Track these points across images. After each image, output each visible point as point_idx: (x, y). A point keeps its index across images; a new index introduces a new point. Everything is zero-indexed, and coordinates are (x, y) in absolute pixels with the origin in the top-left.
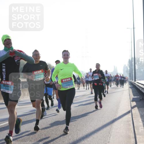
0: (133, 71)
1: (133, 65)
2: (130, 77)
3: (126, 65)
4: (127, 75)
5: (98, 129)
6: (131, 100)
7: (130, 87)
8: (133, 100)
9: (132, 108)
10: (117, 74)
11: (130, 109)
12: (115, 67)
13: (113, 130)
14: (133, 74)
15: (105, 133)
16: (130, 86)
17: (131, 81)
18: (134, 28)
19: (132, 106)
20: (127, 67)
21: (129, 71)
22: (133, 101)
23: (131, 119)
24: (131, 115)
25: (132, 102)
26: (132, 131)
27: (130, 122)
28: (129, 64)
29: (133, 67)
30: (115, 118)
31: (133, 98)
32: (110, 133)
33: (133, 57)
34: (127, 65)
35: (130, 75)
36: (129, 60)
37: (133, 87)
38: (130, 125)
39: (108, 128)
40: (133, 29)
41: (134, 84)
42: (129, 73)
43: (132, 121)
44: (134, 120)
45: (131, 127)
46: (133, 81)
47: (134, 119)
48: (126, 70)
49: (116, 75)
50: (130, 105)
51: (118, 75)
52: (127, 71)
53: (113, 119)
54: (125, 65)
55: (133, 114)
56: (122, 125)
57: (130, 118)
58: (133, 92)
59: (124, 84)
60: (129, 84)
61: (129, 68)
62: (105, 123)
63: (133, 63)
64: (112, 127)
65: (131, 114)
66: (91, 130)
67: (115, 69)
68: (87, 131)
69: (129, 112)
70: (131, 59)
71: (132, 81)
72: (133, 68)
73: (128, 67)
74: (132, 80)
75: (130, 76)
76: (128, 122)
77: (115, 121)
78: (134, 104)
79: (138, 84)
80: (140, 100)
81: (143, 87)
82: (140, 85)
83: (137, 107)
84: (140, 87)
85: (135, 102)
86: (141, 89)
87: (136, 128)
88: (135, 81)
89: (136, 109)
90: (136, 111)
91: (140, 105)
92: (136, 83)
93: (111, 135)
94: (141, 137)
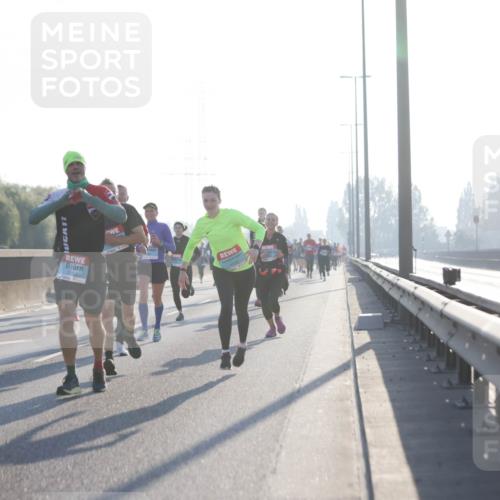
0: (362, 226)
1: (362, 202)
2: (349, 244)
3: (337, 204)
4: (339, 240)
5: (236, 425)
6: (353, 326)
7: (350, 281)
8: (361, 325)
9: (357, 352)
10: (309, 236)
11: (349, 356)
12: (298, 210)
13: (289, 430)
14: (362, 234)
15: (260, 439)
16: (349, 276)
17: (355, 258)
18: (364, 77)
19: (356, 347)
20: (341, 210)
21: (347, 222)
22: (359, 328)
23: (353, 389)
24: (352, 377)
25: (355, 333)
26: (355, 434)
27: (349, 402)
28: (348, 202)
29: (362, 211)
30: (297, 386)
31: (360, 318)
32: (278, 441)
34: (340, 205)
35: (352, 236)
36: (349, 185)
37: (360, 281)
38: (347, 412)
39: (272, 421)
40: (362, 80)
41: (363, 268)
42: (347, 230)
43: (354, 399)
44: (362, 396)
45: (352, 419)
46: (361, 260)
47: (361, 390)
48: (337, 219)
50: (350, 340)
52: (340, 225)
53: (288, 390)
54: (334, 204)
55: (359, 375)
56: (320, 411)
57: (348, 387)
58: (360, 297)
60: (348, 271)
61: (347, 216)
62: (261, 405)
63: (362, 196)
64: (286, 418)
65: (350, 372)
66: (214, 428)
68: (200, 431)
69: (344, 368)
70: (355, 183)
71: (358, 260)
72: (360, 215)
73: (344, 210)
74: (358, 257)
75: (351, 241)
76: (342, 400)
77: (297, 397)
78: (364, 337)
79: (378, 270)
80: (386, 324)
81: (395, 281)
82: (384, 273)
83: (374, 349)
84: (385, 280)
85: (366, 332)
86: (386, 287)
87: (370, 422)
88: (368, 258)
89: (370, 354)
90: (369, 364)
91: (384, 343)
92: (370, 265)
93: (281, 446)
94: (385, 452)
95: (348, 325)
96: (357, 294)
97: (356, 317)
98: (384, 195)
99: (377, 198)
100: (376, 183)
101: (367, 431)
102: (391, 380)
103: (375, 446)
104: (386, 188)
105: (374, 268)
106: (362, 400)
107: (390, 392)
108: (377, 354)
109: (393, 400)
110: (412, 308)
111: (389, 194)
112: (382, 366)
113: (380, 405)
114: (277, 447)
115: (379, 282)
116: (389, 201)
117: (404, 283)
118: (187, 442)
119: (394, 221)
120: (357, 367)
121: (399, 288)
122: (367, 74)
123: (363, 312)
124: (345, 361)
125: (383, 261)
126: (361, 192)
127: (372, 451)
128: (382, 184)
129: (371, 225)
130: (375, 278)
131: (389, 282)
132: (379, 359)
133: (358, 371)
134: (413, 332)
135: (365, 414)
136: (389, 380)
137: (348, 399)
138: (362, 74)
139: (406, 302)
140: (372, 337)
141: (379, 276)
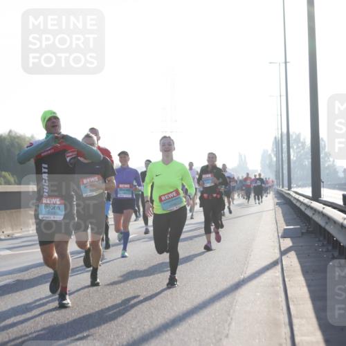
0: (285, 166)
1: (285, 150)
3: (267, 151)
4: (269, 176)
5: (200, 304)
6: (280, 235)
7: (277, 204)
8: (286, 234)
9: (283, 253)
10: (248, 174)
11: (278, 256)
12: (240, 156)
13: (237, 307)
14: (285, 172)
15: (217, 314)
16: (277, 201)
17: (281, 188)
18: (286, 63)
19: (282, 249)
20: (270, 155)
21: (274, 164)
22: (284, 236)
23: (281, 279)
24: (280, 270)
25: (281, 240)
26: (282, 310)
27: (278, 288)
28: (275, 149)
29: (285, 155)
30: (242, 277)
31: (285, 229)
32: (229, 315)
33: (285, 131)
34: (270, 152)
35: (278, 173)
36: (276, 138)
37: (284, 204)
38: (277, 294)
39: (225, 301)
40: (284, 65)
41: (286, 195)
42: (275, 169)
43: (281, 286)
44: (287, 283)
45: (280, 299)
46: (285, 189)
47: (286, 279)
48: (267, 162)
49: (245, 176)
50: (278, 245)
51: (250, 176)
52: (270, 166)
53: (236, 280)
54: (265, 152)
55: (285, 269)
56: (258, 294)
57: (276, 277)
58: (284, 215)
59: (264, 197)
60: (276, 197)
61: (275, 159)
62: (217, 290)
63: (285, 145)
64: (235, 299)
65: (279, 267)
66: (185, 307)
67: (243, 162)
68: (175, 308)
69: (275, 264)
70: (280, 136)
71: (283, 189)
72: (284, 159)
73: (273, 156)
74: (283, 187)
75: (277, 177)
76: (273, 286)
77: (242, 285)
78: (288, 243)
79: (297, 196)
80: (303, 233)
81: (309, 204)
82: (301, 199)
83: (295, 251)
84: (302, 203)
85: (289, 239)
86: (303, 208)
87: (293, 301)
88: (290, 188)
89: (292, 254)
90: (292, 261)
91: (302, 246)
92: (291, 193)
93: (232, 319)
94: (304, 321)
95: (276, 234)
96: (283, 213)
97: (282, 229)
98: (300, 145)
99: (295, 147)
100: (294, 137)
101: (291, 307)
102: (307, 272)
103: (297, 318)
104: (302, 140)
105: (294, 195)
106: (288, 286)
107: (306, 280)
108: (297, 254)
109: (309, 286)
110: (321, 222)
111: (304, 144)
112: (301, 263)
113: (299, 289)
114: (229, 318)
115: (298, 204)
116: (304, 148)
117: (315, 205)
118: (166, 317)
119: (308, 162)
120: (284, 263)
121: (312, 208)
122: (287, 61)
123: (287, 226)
124: (275, 259)
125: (300, 190)
126: (285, 142)
127: (295, 321)
128: (298, 136)
129: (292, 165)
130: (294, 202)
131: (305, 204)
132: (299, 258)
133: (284, 266)
134: (321, 239)
135: (289, 295)
136: (305, 272)
137: (277, 285)
138: (284, 61)
139: (317, 218)
140: (293, 243)
141: (298, 200)
